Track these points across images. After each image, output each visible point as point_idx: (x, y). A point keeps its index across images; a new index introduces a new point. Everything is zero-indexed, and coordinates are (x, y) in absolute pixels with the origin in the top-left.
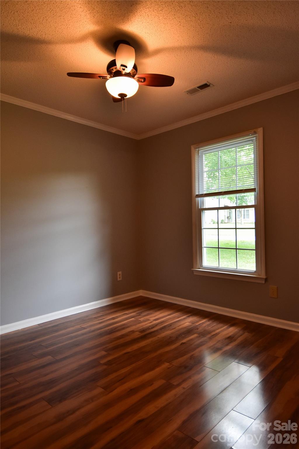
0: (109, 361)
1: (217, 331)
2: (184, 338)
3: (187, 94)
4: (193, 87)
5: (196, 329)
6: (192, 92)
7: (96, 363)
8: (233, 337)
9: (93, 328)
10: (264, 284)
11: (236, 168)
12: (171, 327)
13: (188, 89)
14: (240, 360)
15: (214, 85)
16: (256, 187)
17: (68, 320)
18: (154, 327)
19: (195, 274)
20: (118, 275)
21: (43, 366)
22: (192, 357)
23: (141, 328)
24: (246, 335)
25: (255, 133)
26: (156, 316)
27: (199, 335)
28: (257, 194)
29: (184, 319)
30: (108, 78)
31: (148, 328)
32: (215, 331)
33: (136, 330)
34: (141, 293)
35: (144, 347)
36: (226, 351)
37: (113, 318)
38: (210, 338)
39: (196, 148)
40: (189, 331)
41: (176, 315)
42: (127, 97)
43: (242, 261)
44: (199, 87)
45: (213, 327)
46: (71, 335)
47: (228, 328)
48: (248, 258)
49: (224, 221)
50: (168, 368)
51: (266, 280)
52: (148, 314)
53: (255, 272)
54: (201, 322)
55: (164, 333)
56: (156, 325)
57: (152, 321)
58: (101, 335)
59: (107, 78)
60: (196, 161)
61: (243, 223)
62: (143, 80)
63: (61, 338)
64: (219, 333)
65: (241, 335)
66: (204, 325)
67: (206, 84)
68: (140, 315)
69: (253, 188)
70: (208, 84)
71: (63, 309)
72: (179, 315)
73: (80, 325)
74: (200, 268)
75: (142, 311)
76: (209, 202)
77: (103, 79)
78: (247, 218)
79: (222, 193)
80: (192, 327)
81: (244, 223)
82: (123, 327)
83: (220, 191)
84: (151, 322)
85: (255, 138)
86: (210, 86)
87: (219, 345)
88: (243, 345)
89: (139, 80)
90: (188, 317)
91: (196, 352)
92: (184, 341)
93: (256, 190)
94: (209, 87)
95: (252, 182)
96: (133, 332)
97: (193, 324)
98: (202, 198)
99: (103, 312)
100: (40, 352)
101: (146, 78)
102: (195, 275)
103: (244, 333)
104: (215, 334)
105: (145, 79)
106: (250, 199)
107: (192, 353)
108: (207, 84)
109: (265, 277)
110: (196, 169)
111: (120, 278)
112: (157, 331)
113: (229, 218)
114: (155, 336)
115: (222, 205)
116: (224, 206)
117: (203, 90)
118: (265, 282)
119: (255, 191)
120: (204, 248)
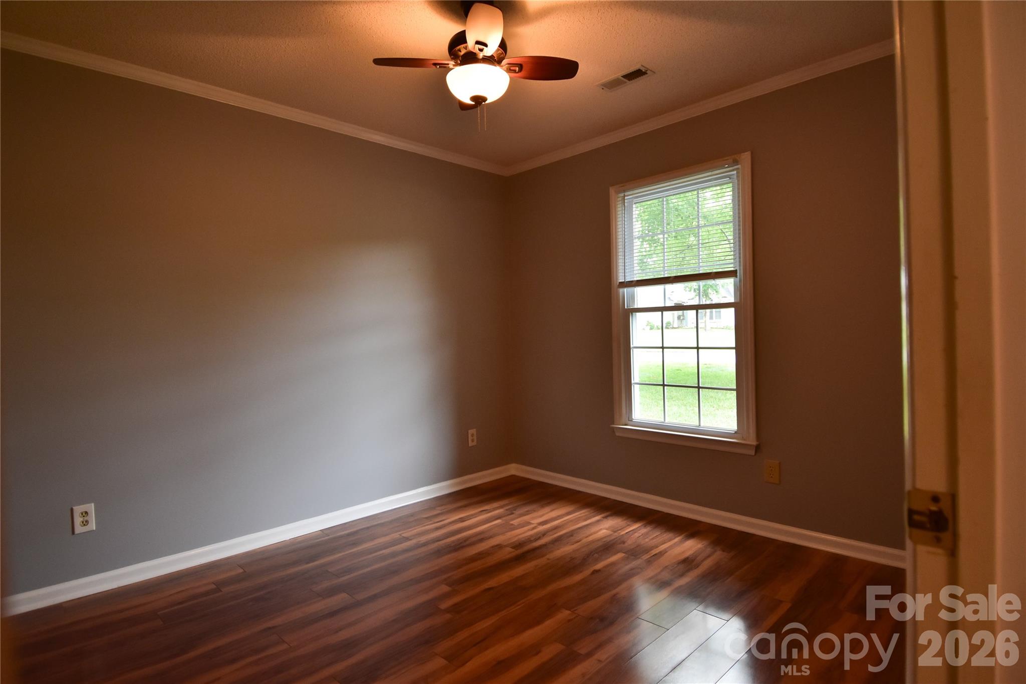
0: (456, 605)
1: (661, 547)
2: (597, 561)
3: (603, 89)
4: (613, 77)
5: (620, 544)
6: (612, 85)
7: (430, 609)
8: (693, 561)
9: (423, 539)
10: (753, 456)
11: (698, 230)
12: (571, 538)
13: (604, 81)
14: (706, 607)
15: (654, 72)
16: (738, 268)
17: (376, 523)
18: (539, 538)
19: (617, 434)
20: (469, 435)
21: (333, 614)
22: (614, 599)
23: (516, 539)
24: (719, 555)
25: (736, 162)
26: (543, 515)
27: (627, 556)
28: (740, 281)
29: (598, 521)
30: (451, 66)
31: (529, 540)
32: (657, 547)
33: (505, 544)
34: (514, 469)
35: (523, 577)
36: (680, 587)
37: (462, 520)
38: (649, 561)
39: (620, 192)
40: (607, 547)
41: (581, 514)
42: (487, 102)
43: (708, 404)
44: (625, 77)
45: (653, 539)
46: (381, 552)
47: (681, 542)
48: (719, 399)
49: (672, 324)
50: (569, 621)
51: (758, 448)
52: (527, 511)
53: (736, 432)
54: (632, 528)
55: (558, 549)
56: (544, 534)
57: (535, 525)
58: (439, 553)
59: (449, 67)
60: (619, 216)
61: (708, 328)
62: (517, 68)
63: (365, 558)
64: (667, 552)
65: (709, 556)
66: (637, 535)
67: (639, 69)
68: (513, 513)
69: (732, 269)
70: (644, 71)
71: (367, 502)
72: (587, 513)
73: (400, 533)
74: (626, 423)
75: (515, 505)
76: (644, 296)
77: (440, 69)
78: (716, 318)
79: (671, 279)
80: (613, 538)
81: (712, 328)
82: (481, 538)
83: (666, 276)
84: (533, 528)
85: (735, 172)
86: (647, 74)
87: (666, 576)
88: (713, 576)
89: (510, 70)
90: (603, 518)
91: (621, 590)
92: (599, 566)
93: (738, 274)
94: (644, 76)
95: (730, 257)
96: (499, 547)
97: (615, 532)
98: (630, 289)
99: (443, 508)
100: (326, 584)
101: (524, 65)
102: (619, 437)
103: (715, 551)
104: (659, 553)
105: (521, 66)
106: (725, 290)
107: (614, 592)
108: (641, 71)
109: (755, 443)
110: (620, 233)
111: (473, 441)
112: (545, 545)
113: (682, 318)
114: (543, 556)
115: (669, 304)
116: (673, 305)
117: (633, 81)
118: (756, 452)
119: (736, 276)
120: (635, 385)
